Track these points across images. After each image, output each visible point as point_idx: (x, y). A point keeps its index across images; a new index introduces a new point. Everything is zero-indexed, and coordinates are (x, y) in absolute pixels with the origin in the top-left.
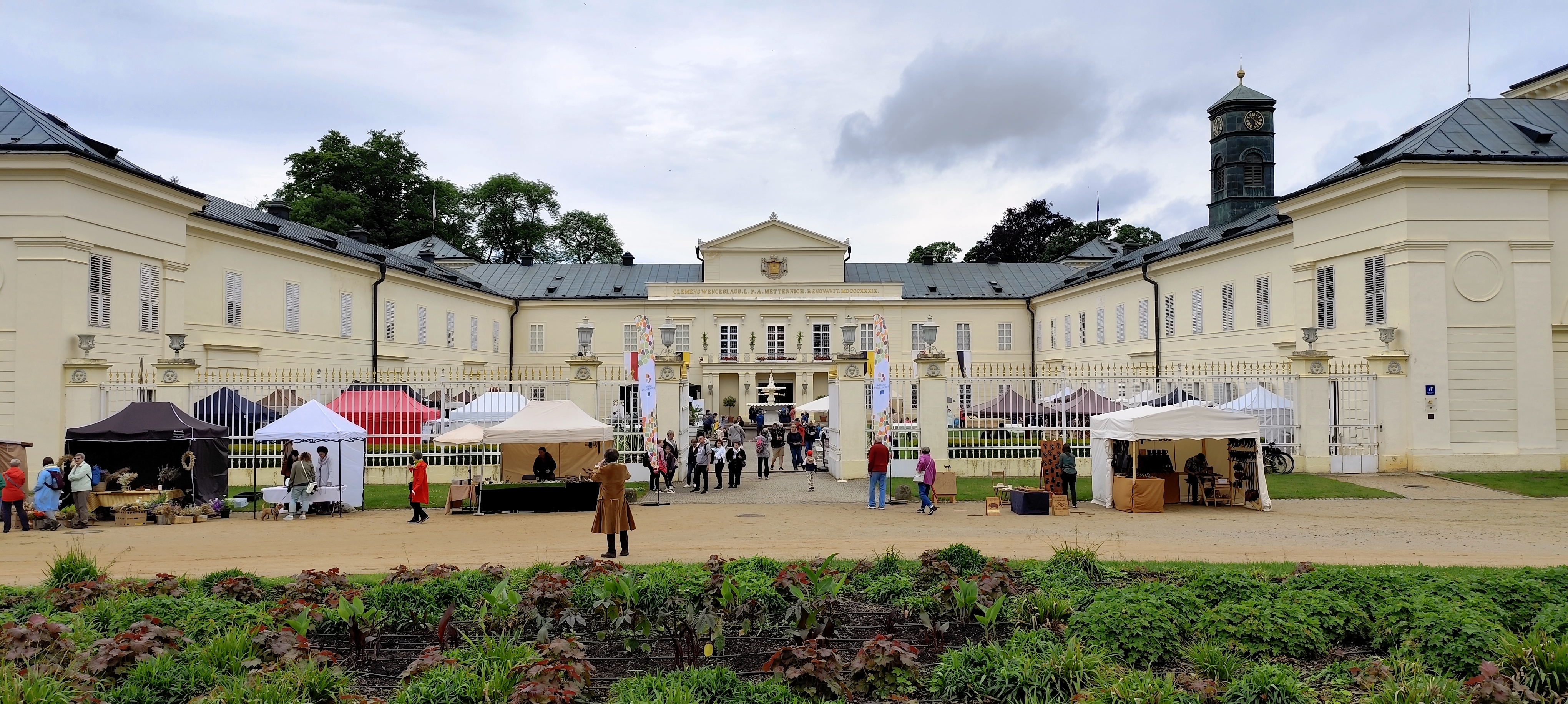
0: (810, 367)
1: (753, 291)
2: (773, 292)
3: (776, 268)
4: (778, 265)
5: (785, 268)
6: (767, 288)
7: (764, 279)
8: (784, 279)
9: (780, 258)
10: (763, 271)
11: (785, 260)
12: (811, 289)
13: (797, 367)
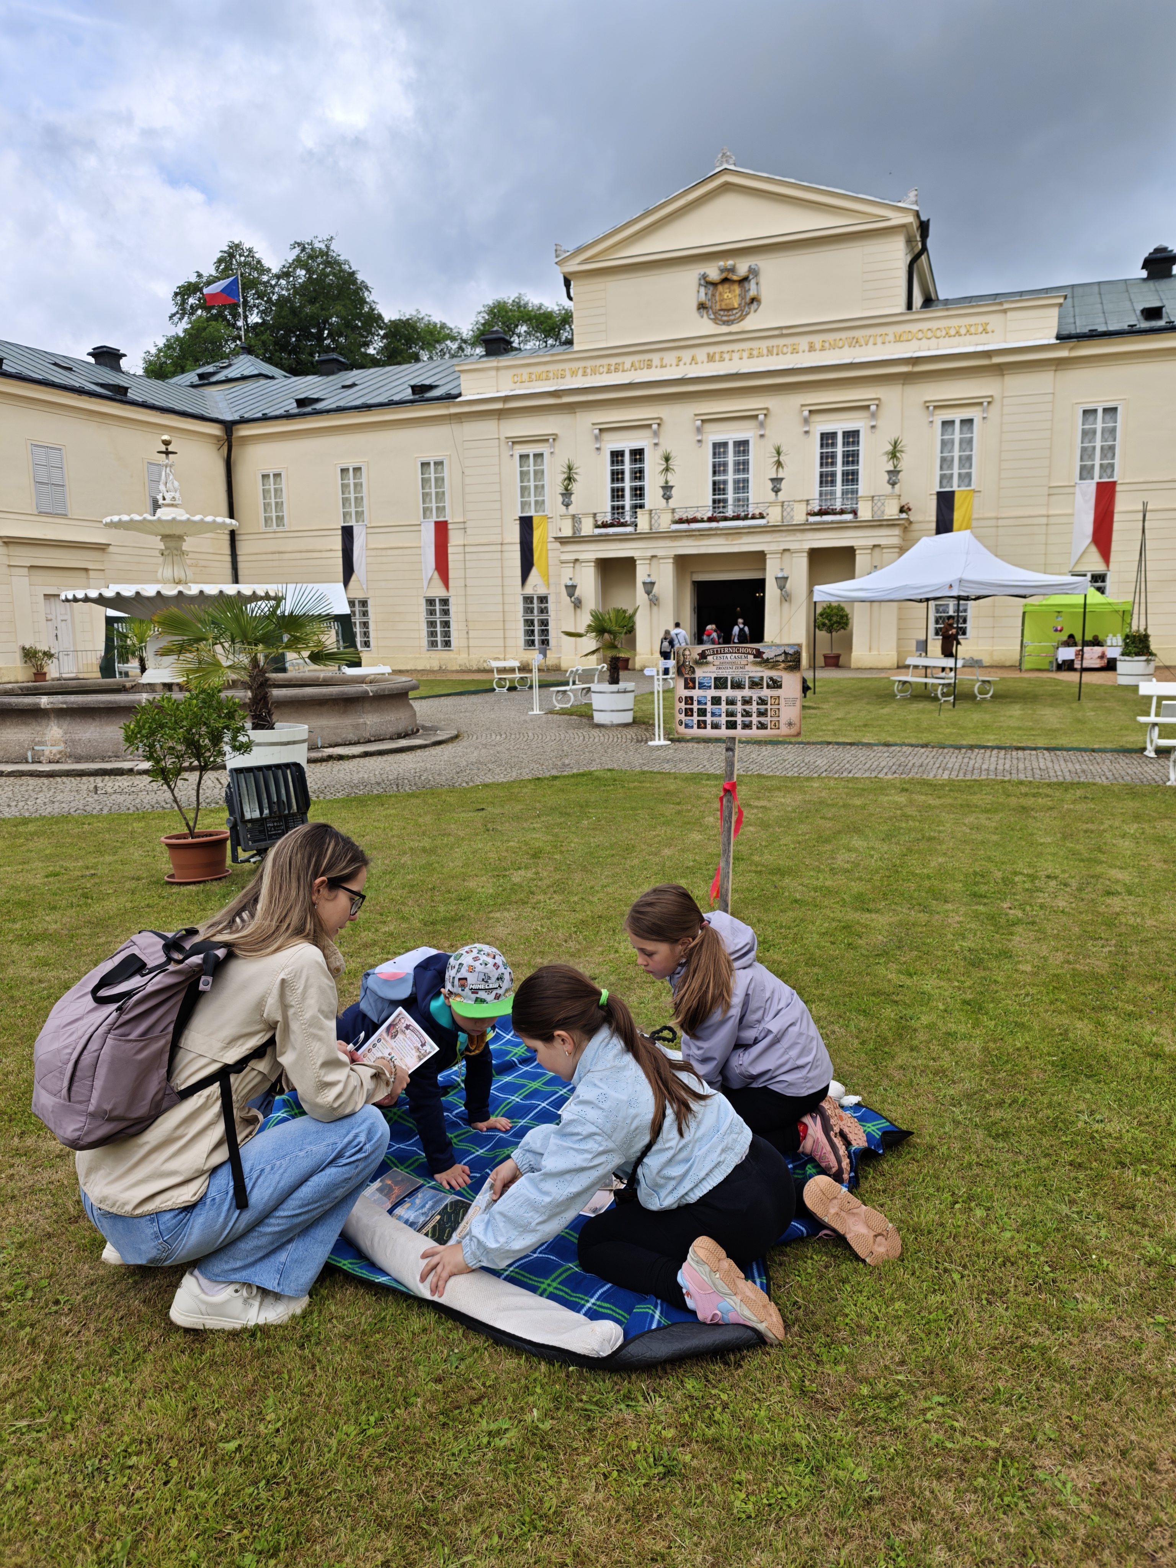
0: (799, 536)
1: (679, 359)
2: (727, 356)
3: (731, 296)
4: (737, 289)
5: (752, 293)
6: (711, 350)
7: (706, 326)
8: (753, 322)
9: (742, 267)
10: (702, 306)
11: (754, 271)
12: (817, 339)
13: (767, 538)
